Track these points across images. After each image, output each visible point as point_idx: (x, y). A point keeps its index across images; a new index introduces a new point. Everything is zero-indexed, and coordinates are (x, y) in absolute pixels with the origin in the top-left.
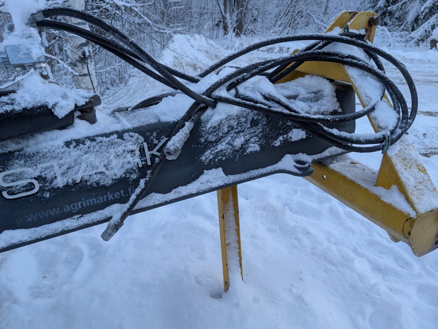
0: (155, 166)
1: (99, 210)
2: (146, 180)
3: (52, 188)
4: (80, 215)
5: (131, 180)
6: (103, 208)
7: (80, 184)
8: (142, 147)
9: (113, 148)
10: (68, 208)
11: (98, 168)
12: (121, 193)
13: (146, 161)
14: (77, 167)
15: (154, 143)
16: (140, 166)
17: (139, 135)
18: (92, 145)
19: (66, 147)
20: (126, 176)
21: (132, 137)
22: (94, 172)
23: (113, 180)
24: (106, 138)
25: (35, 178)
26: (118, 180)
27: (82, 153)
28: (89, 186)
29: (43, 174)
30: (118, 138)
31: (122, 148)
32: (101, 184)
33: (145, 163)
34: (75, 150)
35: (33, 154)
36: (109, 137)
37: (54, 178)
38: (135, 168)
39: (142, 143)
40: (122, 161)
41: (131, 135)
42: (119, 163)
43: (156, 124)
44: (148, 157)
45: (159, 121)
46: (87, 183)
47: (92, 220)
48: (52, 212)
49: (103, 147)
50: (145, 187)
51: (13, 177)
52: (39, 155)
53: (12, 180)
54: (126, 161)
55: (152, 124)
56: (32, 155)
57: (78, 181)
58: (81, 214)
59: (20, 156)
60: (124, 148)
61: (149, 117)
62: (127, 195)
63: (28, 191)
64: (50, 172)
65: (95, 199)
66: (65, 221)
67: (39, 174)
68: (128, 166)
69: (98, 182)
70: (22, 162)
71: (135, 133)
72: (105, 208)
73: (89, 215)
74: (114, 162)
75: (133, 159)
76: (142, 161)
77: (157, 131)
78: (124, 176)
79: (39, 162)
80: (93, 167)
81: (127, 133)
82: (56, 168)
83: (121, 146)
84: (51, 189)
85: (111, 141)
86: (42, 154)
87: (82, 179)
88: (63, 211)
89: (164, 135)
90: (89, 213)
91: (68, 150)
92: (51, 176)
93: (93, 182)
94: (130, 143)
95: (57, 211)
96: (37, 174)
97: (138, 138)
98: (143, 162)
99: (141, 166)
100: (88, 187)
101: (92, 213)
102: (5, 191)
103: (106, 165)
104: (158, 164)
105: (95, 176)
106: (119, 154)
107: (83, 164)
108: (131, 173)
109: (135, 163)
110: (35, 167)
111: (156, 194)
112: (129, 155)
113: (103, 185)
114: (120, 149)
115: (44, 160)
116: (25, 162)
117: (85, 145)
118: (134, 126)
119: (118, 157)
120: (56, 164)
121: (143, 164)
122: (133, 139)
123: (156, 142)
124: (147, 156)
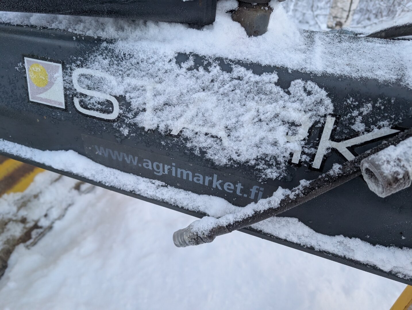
0: (324, 178)
1: (193, 192)
2: (288, 196)
3: (135, 124)
4: (164, 184)
5: (264, 176)
6: (199, 193)
7: (176, 139)
8: (320, 125)
9: (257, 102)
10: (149, 165)
11: (213, 126)
12: (236, 188)
13: (313, 157)
14: (179, 109)
15: (353, 127)
16: (295, 160)
17: (328, 96)
18: (221, 78)
19: (177, 63)
20: (258, 165)
21: (309, 93)
22: (205, 130)
23: (230, 160)
24: (252, 75)
25: (115, 97)
26: (238, 163)
27: (197, 87)
28: (188, 150)
29: (127, 95)
30: (277, 84)
31: (275, 107)
32: (208, 156)
33: (307, 160)
34: (188, 76)
35: (124, 54)
36: (260, 74)
37: (141, 109)
38: (281, 159)
39: (325, 116)
40: (261, 134)
41: (309, 89)
42: (255, 136)
43: (386, 84)
44: (321, 152)
45: (400, 80)
46: (186, 142)
47: (175, 200)
48: (128, 159)
49: (238, 91)
50: (278, 208)
51: (90, 82)
52: (131, 60)
53: (88, 86)
54: (271, 137)
55: (376, 80)
56: (123, 56)
57: (175, 133)
58: (166, 183)
59: (106, 52)
60: (278, 110)
61: (380, 63)
62: (245, 196)
63: (104, 113)
64: (138, 97)
65: (191, 174)
66: (141, 179)
67: (122, 93)
68: (270, 150)
69: (205, 150)
70: (106, 62)
71: (321, 87)
72: (203, 194)
73: (176, 190)
74: (246, 130)
75: (286, 140)
76: (303, 153)
77: (378, 105)
78: (253, 162)
79: (128, 72)
80: (205, 122)
81: (303, 80)
82: (149, 94)
83: (275, 104)
84: (132, 125)
85: (260, 85)
86: (135, 60)
87: (181, 132)
88: (142, 165)
89: (391, 119)
90: (176, 187)
91: (177, 70)
92: (137, 103)
93: (196, 147)
94: (297, 105)
95: (134, 160)
96: (119, 91)
97: (321, 102)
98: (304, 157)
99: (297, 162)
100: (186, 151)
101: (181, 190)
102: (78, 97)
103: (229, 127)
104: (332, 180)
105: (202, 138)
106: (262, 117)
107: (191, 106)
108: (270, 166)
109: (286, 149)
110: (120, 79)
111: (301, 224)
112: (283, 129)
113: (210, 159)
114: (270, 109)
115: (136, 72)
116: (109, 65)
117: (209, 72)
118: (330, 71)
119: (259, 123)
120: (151, 87)
121: (303, 160)
122: (309, 100)
123: (359, 126)
124: (319, 147)
